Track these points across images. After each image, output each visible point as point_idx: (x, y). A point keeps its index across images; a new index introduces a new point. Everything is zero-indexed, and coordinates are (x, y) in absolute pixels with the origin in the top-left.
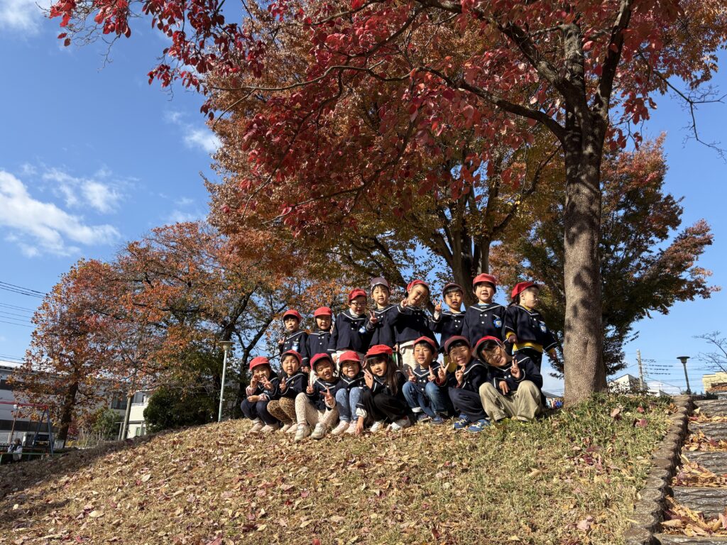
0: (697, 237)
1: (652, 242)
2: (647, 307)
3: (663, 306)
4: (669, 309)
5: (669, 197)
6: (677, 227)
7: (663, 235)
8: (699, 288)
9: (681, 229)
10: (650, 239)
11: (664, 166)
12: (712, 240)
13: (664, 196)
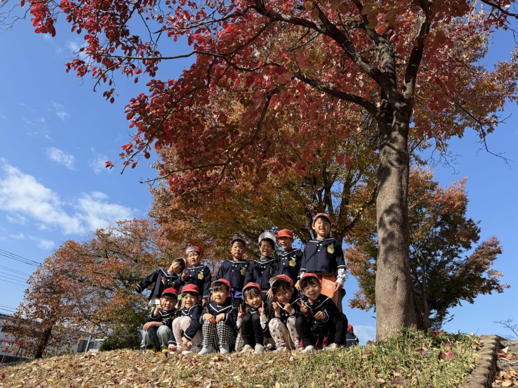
0: (491, 248)
1: (461, 251)
2: (459, 297)
3: (470, 297)
4: (474, 299)
5: (470, 220)
6: (477, 241)
7: (468, 246)
8: (495, 285)
9: (480, 242)
10: (459, 249)
11: (466, 199)
12: (501, 250)
13: (467, 219)
